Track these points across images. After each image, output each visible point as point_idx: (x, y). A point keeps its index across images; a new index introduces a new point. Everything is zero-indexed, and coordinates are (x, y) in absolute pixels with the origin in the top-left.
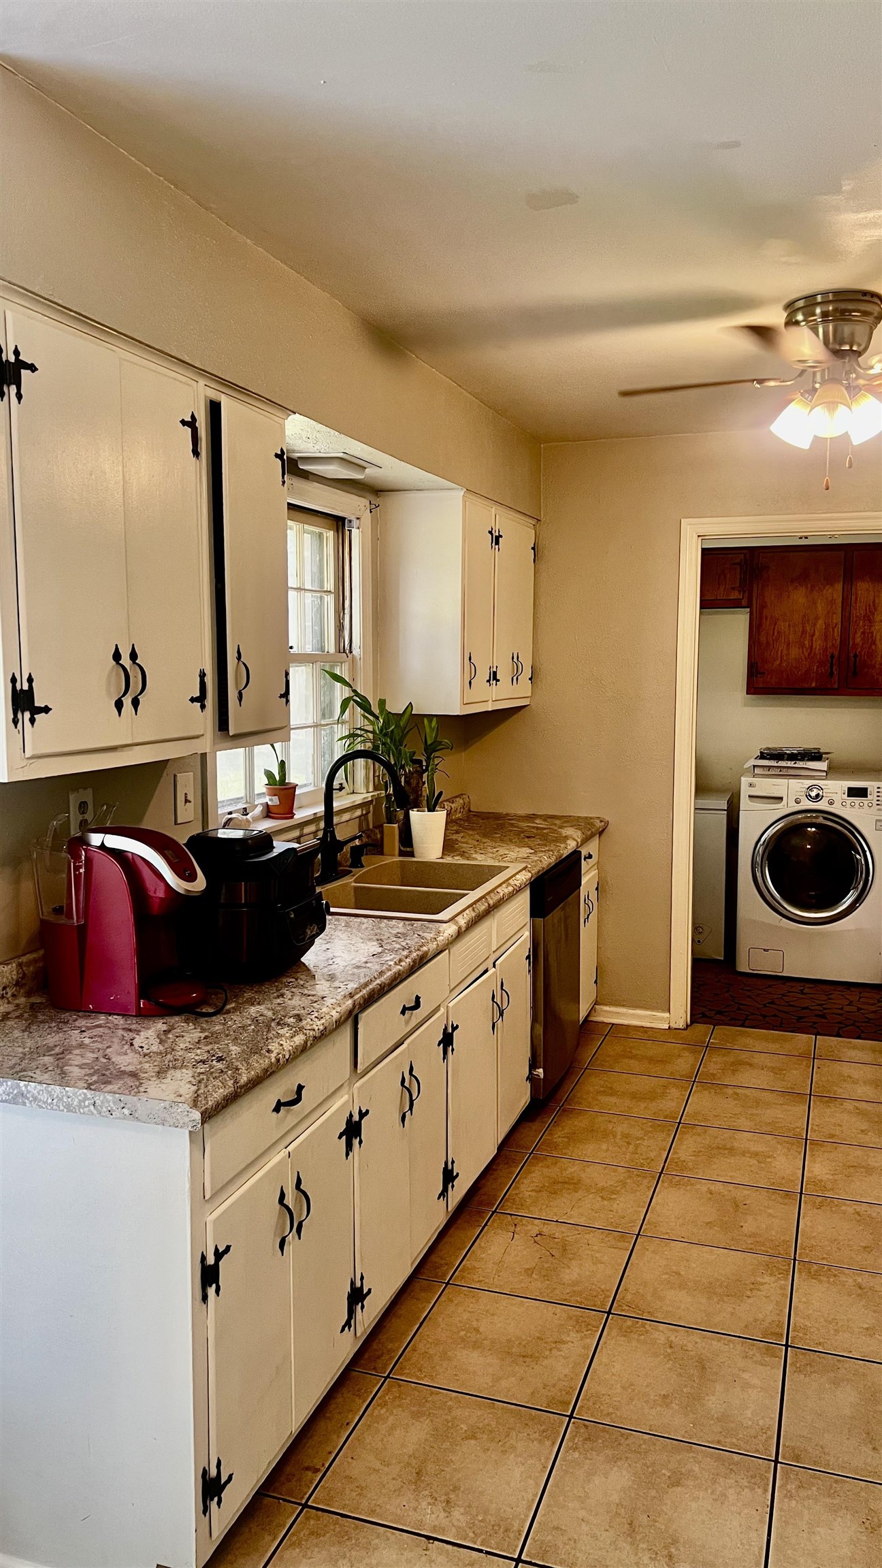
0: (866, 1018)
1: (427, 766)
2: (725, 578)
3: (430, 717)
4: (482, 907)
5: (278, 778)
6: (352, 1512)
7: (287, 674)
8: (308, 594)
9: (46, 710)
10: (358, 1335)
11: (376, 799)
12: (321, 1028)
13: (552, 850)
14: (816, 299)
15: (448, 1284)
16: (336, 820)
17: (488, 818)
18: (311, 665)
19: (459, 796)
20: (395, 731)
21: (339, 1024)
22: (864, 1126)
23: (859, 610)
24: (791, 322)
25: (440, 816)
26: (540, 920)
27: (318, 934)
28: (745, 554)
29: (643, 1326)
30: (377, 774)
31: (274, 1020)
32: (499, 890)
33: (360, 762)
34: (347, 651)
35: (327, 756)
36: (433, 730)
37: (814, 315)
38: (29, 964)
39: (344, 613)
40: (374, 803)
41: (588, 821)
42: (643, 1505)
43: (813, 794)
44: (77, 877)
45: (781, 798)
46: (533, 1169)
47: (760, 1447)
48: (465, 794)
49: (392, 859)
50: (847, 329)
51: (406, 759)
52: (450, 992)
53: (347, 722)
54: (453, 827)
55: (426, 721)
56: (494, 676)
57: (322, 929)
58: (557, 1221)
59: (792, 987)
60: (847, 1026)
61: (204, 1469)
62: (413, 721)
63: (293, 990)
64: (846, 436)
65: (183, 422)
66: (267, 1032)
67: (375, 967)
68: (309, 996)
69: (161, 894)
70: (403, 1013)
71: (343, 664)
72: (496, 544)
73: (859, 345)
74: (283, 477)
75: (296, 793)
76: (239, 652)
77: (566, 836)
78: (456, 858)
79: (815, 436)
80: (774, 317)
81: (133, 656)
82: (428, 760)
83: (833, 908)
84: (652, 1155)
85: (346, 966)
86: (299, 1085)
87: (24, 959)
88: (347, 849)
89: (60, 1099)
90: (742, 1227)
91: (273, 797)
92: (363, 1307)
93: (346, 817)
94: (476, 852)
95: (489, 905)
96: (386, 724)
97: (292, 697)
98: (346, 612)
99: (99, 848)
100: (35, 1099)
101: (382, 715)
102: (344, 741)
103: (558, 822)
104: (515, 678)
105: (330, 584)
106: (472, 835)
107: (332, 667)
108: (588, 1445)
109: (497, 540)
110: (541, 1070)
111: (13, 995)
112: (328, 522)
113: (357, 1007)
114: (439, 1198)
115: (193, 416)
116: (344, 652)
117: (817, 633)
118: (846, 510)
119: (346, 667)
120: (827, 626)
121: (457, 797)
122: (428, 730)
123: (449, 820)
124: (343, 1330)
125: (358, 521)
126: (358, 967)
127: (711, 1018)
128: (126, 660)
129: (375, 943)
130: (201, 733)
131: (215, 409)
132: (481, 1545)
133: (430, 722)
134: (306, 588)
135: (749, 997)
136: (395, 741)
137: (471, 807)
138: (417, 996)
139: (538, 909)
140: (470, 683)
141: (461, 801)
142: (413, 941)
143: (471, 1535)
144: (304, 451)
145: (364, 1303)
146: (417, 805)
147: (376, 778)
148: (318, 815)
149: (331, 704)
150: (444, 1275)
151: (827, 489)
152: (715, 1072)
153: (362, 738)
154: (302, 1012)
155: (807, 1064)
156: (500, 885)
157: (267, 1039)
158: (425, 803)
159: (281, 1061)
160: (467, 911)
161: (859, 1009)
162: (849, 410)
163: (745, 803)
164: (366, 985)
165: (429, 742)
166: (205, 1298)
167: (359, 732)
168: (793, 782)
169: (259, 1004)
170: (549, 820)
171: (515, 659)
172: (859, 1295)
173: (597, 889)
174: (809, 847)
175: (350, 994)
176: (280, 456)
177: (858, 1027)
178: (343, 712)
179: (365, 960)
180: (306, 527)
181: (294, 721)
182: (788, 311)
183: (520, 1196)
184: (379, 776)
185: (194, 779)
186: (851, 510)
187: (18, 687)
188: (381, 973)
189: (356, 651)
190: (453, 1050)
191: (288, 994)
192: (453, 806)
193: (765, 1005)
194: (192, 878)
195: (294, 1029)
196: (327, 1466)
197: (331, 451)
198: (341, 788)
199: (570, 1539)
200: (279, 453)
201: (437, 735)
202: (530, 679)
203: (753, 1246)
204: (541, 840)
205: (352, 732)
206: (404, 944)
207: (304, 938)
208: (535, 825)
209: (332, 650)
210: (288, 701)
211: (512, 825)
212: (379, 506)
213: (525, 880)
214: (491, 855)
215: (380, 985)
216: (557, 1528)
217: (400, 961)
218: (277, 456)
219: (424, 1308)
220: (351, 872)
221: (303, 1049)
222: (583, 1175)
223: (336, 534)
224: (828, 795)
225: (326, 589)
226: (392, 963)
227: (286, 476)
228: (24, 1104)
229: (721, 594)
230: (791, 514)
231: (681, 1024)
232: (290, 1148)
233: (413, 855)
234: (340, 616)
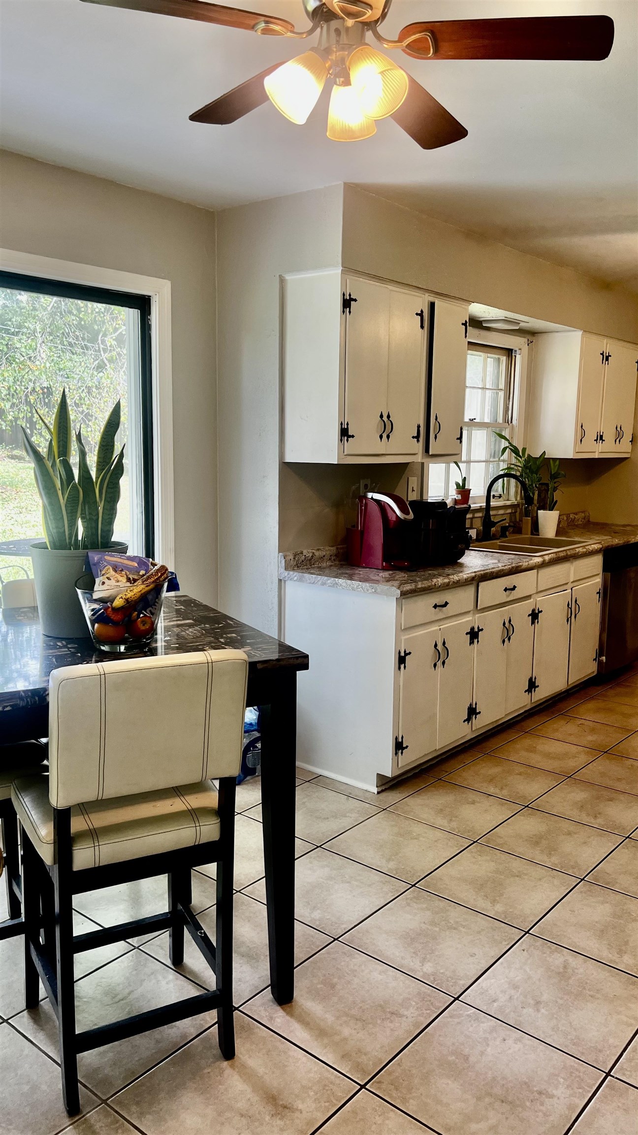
3: (555, 460)
4: (563, 554)
5: (461, 485)
6: (459, 784)
7: (461, 430)
8: (487, 391)
9: (353, 436)
10: (474, 730)
12: (457, 579)
15: (527, 732)
16: (492, 511)
18: (486, 429)
19: (582, 512)
21: (468, 582)
25: (556, 514)
26: (608, 575)
30: (515, 488)
31: (438, 574)
32: (578, 549)
34: (510, 422)
36: (556, 466)
38: (341, 548)
39: (509, 401)
40: (519, 506)
44: (361, 510)
46: (589, 703)
48: (586, 511)
49: (525, 535)
52: (537, 592)
54: (572, 527)
55: (552, 461)
56: (601, 438)
58: (593, 721)
61: (396, 737)
62: (544, 462)
63: (450, 568)
65: (417, 314)
69: (394, 519)
70: (506, 590)
71: (506, 429)
72: (606, 361)
74: (465, 334)
75: (471, 494)
76: (436, 417)
81: (388, 417)
82: (551, 482)
86: (446, 602)
87: (339, 546)
88: (498, 526)
89: (350, 586)
91: (458, 494)
92: (476, 718)
93: (501, 511)
94: (574, 536)
95: (569, 555)
96: (527, 462)
97: (463, 440)
99: (370, 499)
100: (341, 585)
101: (525, 457)
104: (617, 440)
105: (502, 385)
106: (581, 531)
107: (501, 431)
109: (607, 358)
110: (604, 658)
111: (334, 560)
112: (504, 352)
113: (481, 577)
114: (525, 692)
115: (422, 311)
116: (508, 422)
119: (508, 431)
121: (580, 512)
122: (553, 466)
124: (465, 722)
125: (520, 351)
128: (385, 418)
129: (496, 560)
130: (417, 453)
131: (432, 305)
132: (512, 801)
133: (555, 462)
134: (487, 387)
138: (514, 586)
140: (581, 441)
141: (583, 515)
142: (515, 560)
143: (508, 797)
144: (483, 318)
145: (477, 716)
146: (543, 507)
148: (483, 507)
149: (496, 450)
153: (515, 470)
154: (452, 574)
156: (581, 548)
157: (432, 578)
158: (547, 506)
159: (437, 587)
160: (554, 555)
164: (484, 570)
165: (553, 473)
166: (399, 668)
167: (513, 466)
170: (635, 527)
171: (619, 429)
175: (476, 572)
179: (488, 564)
180: (489, 355)
183: (578, 710)
184: (517, 490)
185: (418, 480)
187: (343, 427)
188: (493, 568)
189: (514, 422)
190: (538, 622)
191: (447, 569)
194: (408, 513)
195: (446, 578)
196: (452, 771)
197: (498, 316)
199: (552, 805)
201: (558, 470)
202: (631, 441)
204: (619, 534)
205: (509, 466)
206: (509, 560)
208: (622, 529)
209: (501, 421)
210: (461, 442)
211: (610, 528)
212: (533, 341)
213: (599, 549)
214: (582, 537)
215: (491, 572)
216: (547, 802)
217: (505, 565)
218: (463, 322)
220: (499, 538)
221: (448, 585)
222: (618, 709)
223: (508, 358)
225: (498, 388)
226: (500, 567)
227: (467, 333)
228: (337, 587)
232: (441, 627)
233: (538, 535)
234: (506, 403)
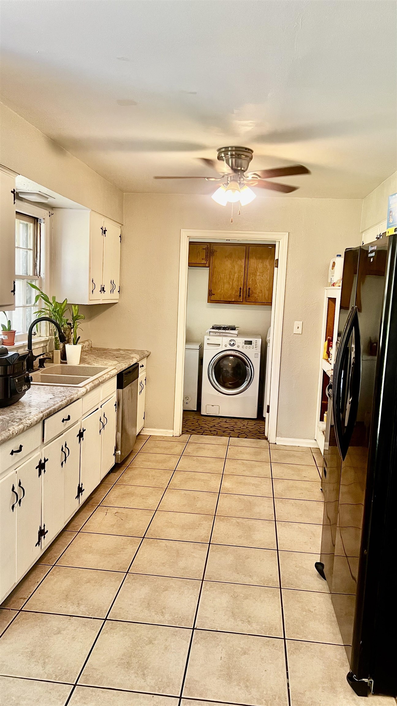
0: (249, 431)
1: (73, 326)
2: (200, 254)
3: (75, 305)
4: (96, 382)
5: (7, 328)
6: (40, 611)
7: (14, 282)
8: (21, 250)
10: (42, 548)
11: (50, 339)
12: (30, 423)
13: (126, 362)
14: (229, 149)
15: (79, 532)
16: (33, 347)
17: (99, 350)
18: (22, 280)
19: (87, 341)
20: (59, 310)
21: (37, 423)
22: (245, 469)
23: (251, 270)
24: (219, 158)
25: (79, 347)
26: (121, 390)
27: (27, 389)
28: (207, 245)
29: (157, 541)
30: (51, 329)
31: (10, 420)
32: (104, 376)
33: (43, 323)
34: (38, 275)
35: (28, 320)
36: (76, 311)
37: (228, 155)
39: (37, 259)
40: (49, 341)
41: (142, 352)
42: (153, 598)
43: (232, 343)
45: (220, 345)
46: (115, 490)
47: (197, 576)
48: (90, 340)
49: (57, 364)
50: (239, 161)
51: (64, 322)
52: (83, 415)
53: (38, 306)
54: (84, 353)
55: (73, 306)
56: (103, 289)
57: (29, 387)
58: (124, 508)
59: (222, 420)
60: (242, 434)
62: (67, 306)
63: (17, 410)
64: (239, 202)
66: (8, 424)
67: (52, 402)
68: (24, 412)
70: (63, 421)
71: (36, 281)
72: (104, 234)
73: (244, 168)
74: (14, 201)
75: (15, 335)
77: (133, 357)
78: (86, 365)
79: (228, 202)
80: (213, 155)
82: (74, 323)
83: (238, 388)
84: (163, 482)
85: (39, 402)
86: (21, 445)
88: (38, 359)
90: (196, 505)
91: (5, 336)
92: (44, 537)
93: (37, 346)
94: (94, 363)
95: (100, 381)
96: (56, 307)
97: (16, 292)
98: (38, 258)
101: (54, 303)
102: (36, 314)
103: (129, 352)
104: (112, 291)
105: (31, 246)
106: (92, 356)
107: (31, 281)
108: (134, 581)
109: (105, 232)
110: (120, 451)
112: (31, 219)
113: (44, 416)
114: (76, 498)
117: (235, 279)
118: (244, 230)
119: (37, 282)
120: (239, 276)
121: (86, 341)
122: (74, 311)
123: (82, 350)
124: (36, 546)
125: (44, 220)
126: (45, 403)
127: (190, 432)
129: (51, 395)
132: (91, 616)
133: (75, 307)
134: (20, 247)
135: (206, 424)
136: (59, 314)
137: (92, 345)
138: (69, 415)
139: (120, 385)
140: (93, 291)
141: (88, 343)
142: (67, 394)
143: (88, 613)
144: (23, 189)
145: (45, 536)
146: (68, 342)
147: (50, 331)
148: (25, 345)
149: (30, 298)
150: (77, 529)
151: (232, 222)
152: (190, 451)
153: (45, 313)
154: (22, 417)
155: (225, 447)
156: (104, 374)
157: (8, 426)
158: (72, 342)
159: (14, 434)
160: (90, 384)
161: (247, 428)
162: (239, 192)
163: (206, 347)
164: (48, 409)
165: (74, 316)
167: (43, 310)
168: (224, 338)
169: (3, 415)
170: (126, 351)
171: (112, 282)
172: (238, 526)
173: (145, 380)
174: (230, 365)
175: (42, 411)
176: (13, 192)
177: (246, 434)
178: (36, 301)
179: (47, 400)
180: (21, 221)
181: (17, 304)
182: (219, 152)
183: (110, 499)
184: (52, 330)
186: (246, 230)
188: (54, 405)
189: (42, 275)
190: (83, 439)
191: (15, 412)
192: (84, 344)
193: (211, 427)
195: (19, 423)
196: (29, 597)
197: (34, 190)
198: (35, 334)
199: (125, 611)
200: (13, 191)
201: (78, 313)
202: (119, 292)
203: (200, 512)
204: (122, 358)
205: (40, 310)
206: (64, 395)
207: (22, 390)
208: (120, 353)
209: (31, 274)
210: (14, 294)
211: (110, 353)
212: (53, 214)
213: (115, 373)
214: (100, 364)
215: (54, 409)
216: (121, 608)
217: (62, 400)
218: (12, 192)
219: (69, 541)
220: (39, 369)
221: (23, 431)
222: (136, 491)
223: (34, 225)
224: (238, 343)
225: (29, 248)
226: (59, 402)
227: (15, 200)
229: (198, 261)
230: (223, 230)
231: (178, 434)
232: (17, 470)
233: (66, 363)
234: (35, 260)
